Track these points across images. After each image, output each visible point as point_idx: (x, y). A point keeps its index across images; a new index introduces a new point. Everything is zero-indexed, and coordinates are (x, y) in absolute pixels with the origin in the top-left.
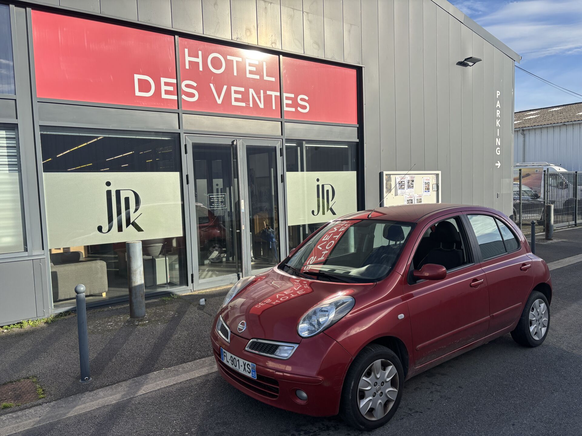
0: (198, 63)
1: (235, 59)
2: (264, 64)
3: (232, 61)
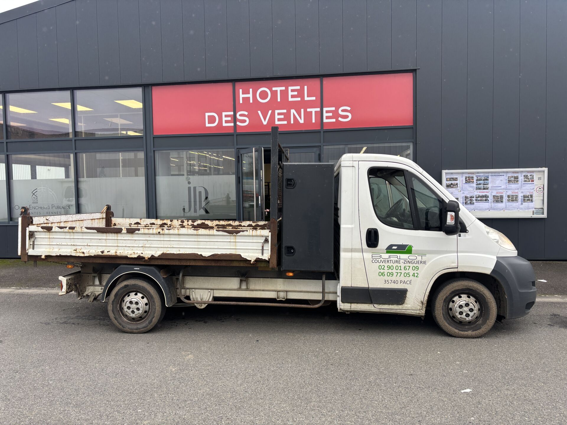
0: (249, 98)
1: (279, 89)
2: (306, 87)
3: (277, 91)
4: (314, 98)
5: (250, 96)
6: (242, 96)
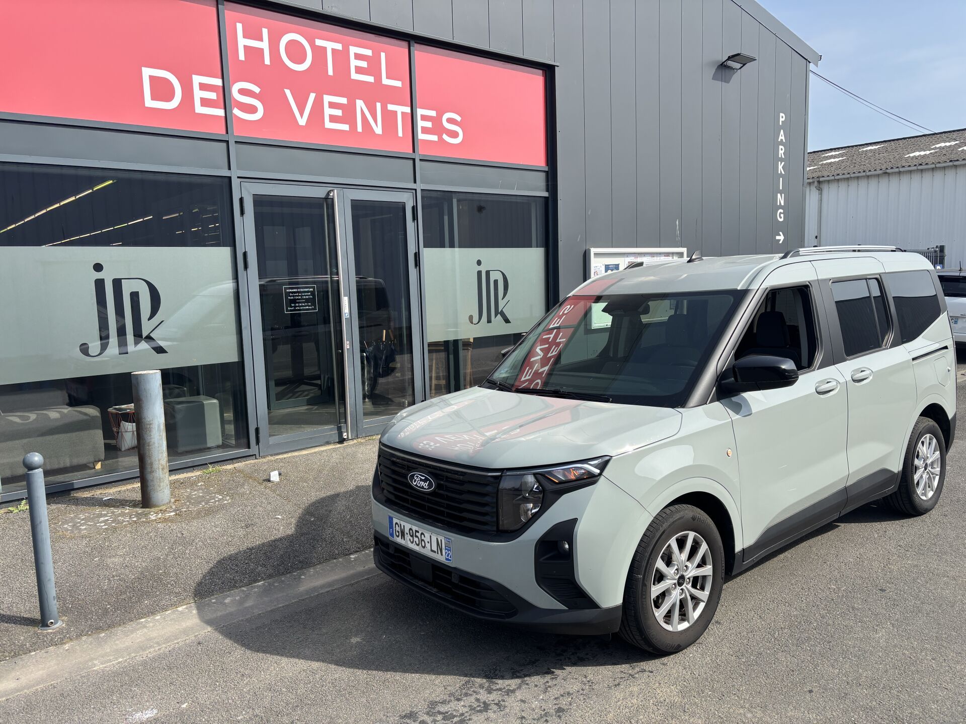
0: (262, 50)
1: (330, 46)
2: (383, 55)
3: (325, 49)
4: (398, 84)
5: (264, 45)
6: (242, 42)
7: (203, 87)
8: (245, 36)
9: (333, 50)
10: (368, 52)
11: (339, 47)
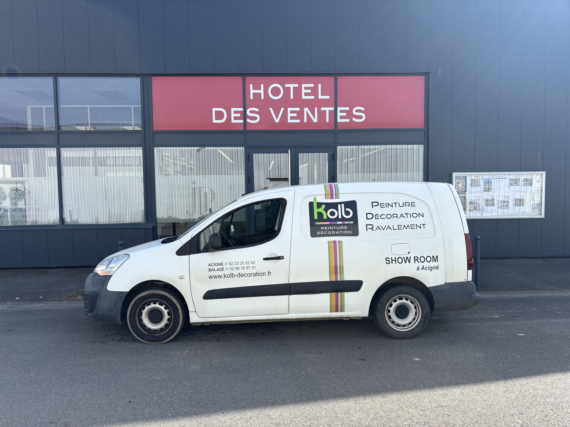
0: (260, 94)
1: (292, 86)
2: (320, 85)
3: (290, 88)
4: (328, 97)
5: (262, 91)
6: (252, 91)
7: (235, 112)
8: (253, 89)
9: (294, 88)
10: (312, 85)
11: (297, 85)
